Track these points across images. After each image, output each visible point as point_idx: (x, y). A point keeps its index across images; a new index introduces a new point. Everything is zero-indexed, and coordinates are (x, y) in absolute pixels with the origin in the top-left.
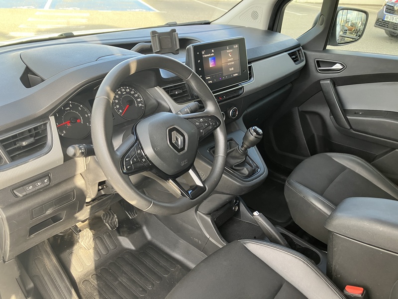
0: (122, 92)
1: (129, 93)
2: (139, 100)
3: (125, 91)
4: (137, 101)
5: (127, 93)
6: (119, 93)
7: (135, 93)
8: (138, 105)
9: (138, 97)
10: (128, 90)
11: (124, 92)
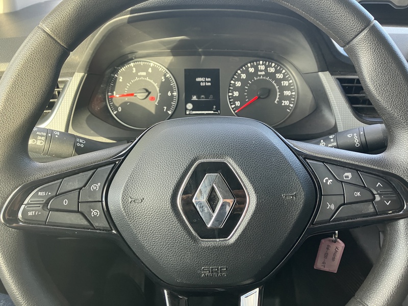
0: (257, 70)
1: (272, 75)
2: (287, 93)
3: (266, 69)
4: (282, 95)
5: (267, 74)
6: (252, 70)
7: (284, 79)
8: (280, 102)
9: (287, 88)
10: (272, 70)
11: (261, 71)
